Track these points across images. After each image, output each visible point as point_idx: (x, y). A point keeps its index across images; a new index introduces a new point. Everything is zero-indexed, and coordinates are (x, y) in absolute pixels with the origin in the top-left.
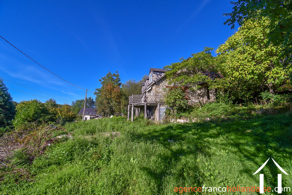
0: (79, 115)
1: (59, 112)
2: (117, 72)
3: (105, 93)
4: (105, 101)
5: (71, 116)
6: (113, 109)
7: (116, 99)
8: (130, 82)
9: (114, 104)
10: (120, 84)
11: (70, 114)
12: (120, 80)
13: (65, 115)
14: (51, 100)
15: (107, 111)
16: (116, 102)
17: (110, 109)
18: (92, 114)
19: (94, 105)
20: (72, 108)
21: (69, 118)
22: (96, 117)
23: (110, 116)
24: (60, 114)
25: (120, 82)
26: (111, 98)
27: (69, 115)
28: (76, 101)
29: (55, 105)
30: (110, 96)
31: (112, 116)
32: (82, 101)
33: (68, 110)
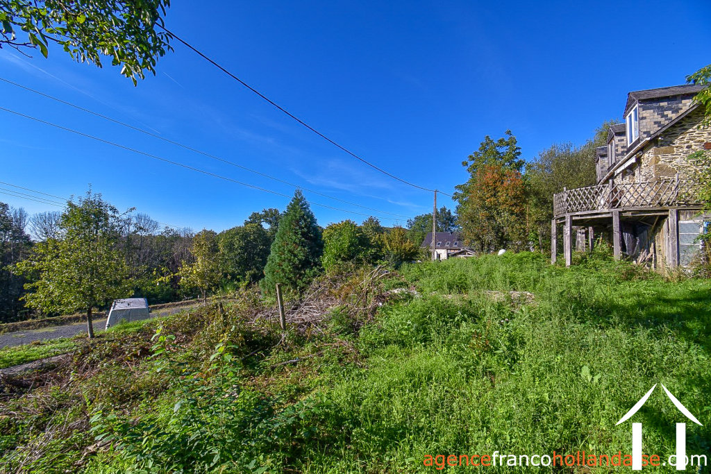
0: (423, 248)
1: (386, 242)
2: (509, 133)
3: (480, 194)
4: (482, 214)
5: (409, 251)
6: (503, 234)
7: (512, 206)
8: (552, 154)
9: (507, 220)
10: (519, 165)
11: (407, 245)
12: (519, 154)
13: (397, 249)
14: (371, 220)
15: (488, 238)
16: (512, 214)
17: (497, 233)
18: (451, 245)
19: (453, 226)
20: (408, 235)
21: (406, 254)
22: (460, 253)
23: (497, 250)
24: (388, 247)
25: (520, 158)
26: (496, 205)
27: (405, 249)
28: (415, 218)
29: (379, 230)
30: (493, 199)
31: (502, 252)
32: (427, 217)
33: (402, 239)
